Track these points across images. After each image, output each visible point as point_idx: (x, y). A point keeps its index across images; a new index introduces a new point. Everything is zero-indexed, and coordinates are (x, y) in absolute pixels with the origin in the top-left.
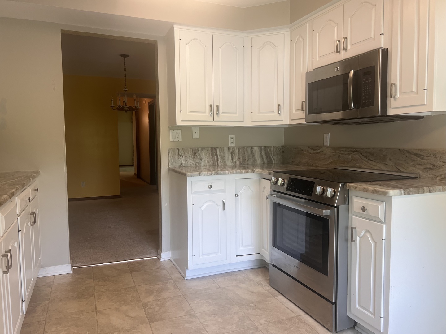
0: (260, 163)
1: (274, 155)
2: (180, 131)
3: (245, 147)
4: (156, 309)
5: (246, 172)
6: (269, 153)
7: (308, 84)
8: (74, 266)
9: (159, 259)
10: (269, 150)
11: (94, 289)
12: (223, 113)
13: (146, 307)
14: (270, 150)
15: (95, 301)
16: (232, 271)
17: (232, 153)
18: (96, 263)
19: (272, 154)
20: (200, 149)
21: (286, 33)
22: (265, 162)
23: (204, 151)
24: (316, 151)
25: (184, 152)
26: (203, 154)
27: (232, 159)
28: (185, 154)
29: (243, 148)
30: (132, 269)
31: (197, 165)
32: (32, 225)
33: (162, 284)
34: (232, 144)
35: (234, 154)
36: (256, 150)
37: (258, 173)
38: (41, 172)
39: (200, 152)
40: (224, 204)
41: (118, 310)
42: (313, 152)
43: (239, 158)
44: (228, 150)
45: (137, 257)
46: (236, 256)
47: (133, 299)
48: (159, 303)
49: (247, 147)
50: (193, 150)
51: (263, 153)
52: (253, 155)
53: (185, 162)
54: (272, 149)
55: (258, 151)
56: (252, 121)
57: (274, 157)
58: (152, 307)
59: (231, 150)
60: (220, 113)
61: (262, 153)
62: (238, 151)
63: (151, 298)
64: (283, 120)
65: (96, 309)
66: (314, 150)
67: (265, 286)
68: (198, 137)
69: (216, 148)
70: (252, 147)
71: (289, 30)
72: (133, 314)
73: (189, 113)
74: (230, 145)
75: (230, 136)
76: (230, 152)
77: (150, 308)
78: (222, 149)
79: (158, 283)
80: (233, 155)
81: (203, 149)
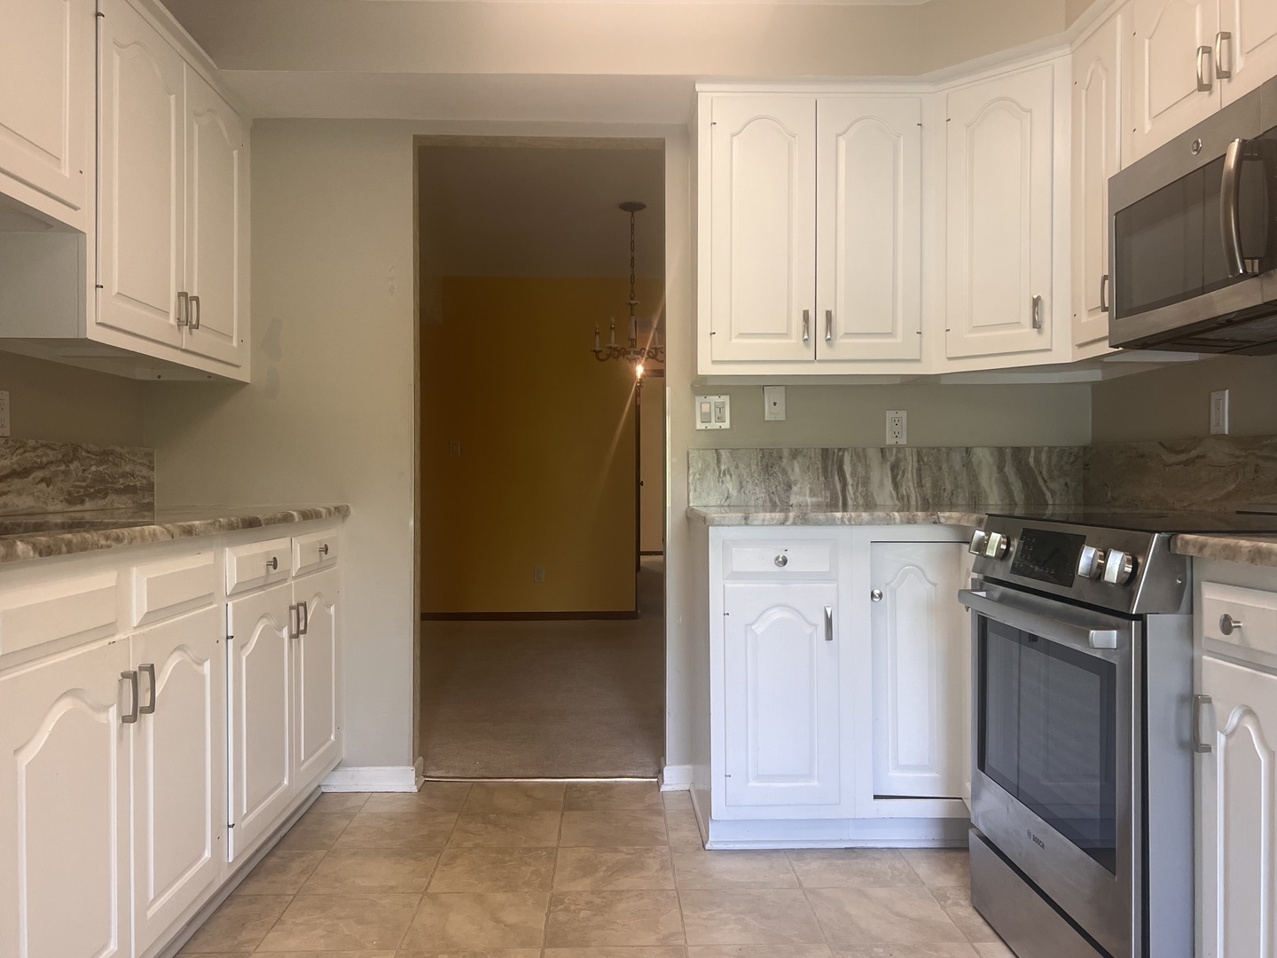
0: (1000, 503)
1: (1051, 477)
2: (726, 399)
3: (944, 449)
4: (582, 914)
5: (908, 519)
6: (1030, 469)
7: (1116, 214)
8: (428, 774)
9: (658, 785)
10: (1031, 460)
11: (449, 838)
12: (847, 335)
13: (556, 906)
14: (1037, 460)
15: (436, 866)
16: (863, 845)
17: (894, 468)
18: (487, 774)
19: (1044, 472)
20: (786, 453)
21: (1060, 60)
22: (1017, 500)
23: (799, 458)
24: (1183, 457)
25: (734, 460)
26: (797, 469)
27: (896, 485)
28: (737, 467)
29: (934, 451)
30: (573, 801)
31: (775, 503)
32: (292, 637)
33: (632, 851)
34: (897, 440)
35: (904, 472)
36: (984, 458)
37: (949, 523)
38: (352, 510)
39: (785, 460)
40: (829, 622)
41: (480, 899)
42: (1173, 459)
43: (920, 485)
44: (883, 456)
45: (599, 774)
46: (876, 797)
47: (534, 878)
48: (598, 901)
49: (950, 449)
50: (763, 457)
51: (1010, 471)
52: (974, 477)
53: (739, 491)
54: (1044, 457)
55: (991, 460)
56: (949, 359)
57: (1054, 485)
58: (572, 907)
59: (892, 459)
60: (839, 335)
61: (1006, 469)
62: (918, 461)
63: (584, 884)
64: (1050, 350)
65: (426, 889)
66: (1178, 452)
67: (957, 904)
68: (782, 417)
69: (840, 449)
70: (968, 450)
71: (1068, 50)
72: (511, 917)
73: (736, 337)
74: (890, 440)
75: (890, 415)
76: (889, 464)
77: (567, 910)
78: (860, 456)
79: (621, 848)
80: (898, 474)
81: (795, 454)
